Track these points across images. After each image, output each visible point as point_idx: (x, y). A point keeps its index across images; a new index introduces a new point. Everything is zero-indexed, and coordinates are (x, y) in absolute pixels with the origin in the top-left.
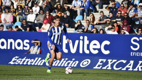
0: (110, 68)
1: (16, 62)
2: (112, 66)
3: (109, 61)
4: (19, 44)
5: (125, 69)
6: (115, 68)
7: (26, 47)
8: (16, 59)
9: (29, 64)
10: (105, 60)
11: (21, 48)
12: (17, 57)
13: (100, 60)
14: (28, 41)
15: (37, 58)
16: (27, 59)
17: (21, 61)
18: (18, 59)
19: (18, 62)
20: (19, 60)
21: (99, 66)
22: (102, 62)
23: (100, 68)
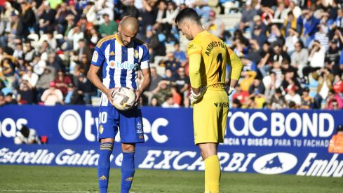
0: (167, 166)
1: (4, 159)
2: (171, 162)
3: (166, 153)
5: (192, 167)
6: (176, 166)
8: (4, 153)
9: (26, 161)
10: (158, 153)
12: (4, 150)
13: (151, 153)
15: (39, 151)
16: (23, 153)
19: (6, 159)
20: (9, 155)
21: (149, 163)
22: (154, 156)
23: (149, 166)
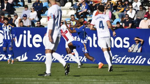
1: (116, 61)
4: (118, 42)
7: (126, 45)
8: (116, 58)
9: (129, 62)
11: (121, 46)
12: (116, 56)
14: (128, 39)
15: (137, 57)
16: (128, 58)
17: (121, 59)
18: (117, 57)
19: (117, 61)
20: (119, 59)
